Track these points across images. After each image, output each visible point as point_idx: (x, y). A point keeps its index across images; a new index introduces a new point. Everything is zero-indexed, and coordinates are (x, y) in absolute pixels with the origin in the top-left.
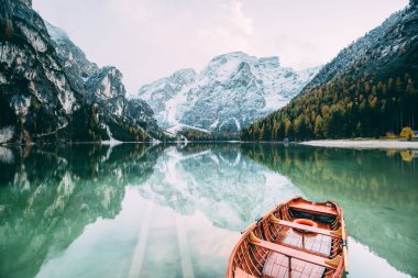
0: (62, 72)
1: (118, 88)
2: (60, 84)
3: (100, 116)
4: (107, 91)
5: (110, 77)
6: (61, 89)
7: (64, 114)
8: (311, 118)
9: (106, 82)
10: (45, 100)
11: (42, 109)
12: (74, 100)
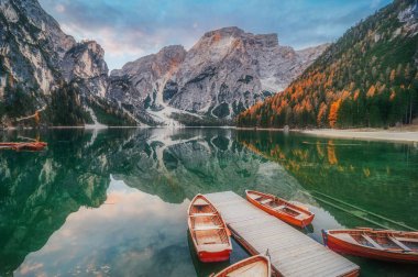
0: (37, 46)
1: (99, 67)
2: (36, 60)
3: (82, 98)
4: (88, 70)
5: (91, 52)
6: (37, 66)
7: (42, 96)
8: (313, 105)
9: (85, 58)
10: (21, 79)
11: (19, 89)
12: (51, 78)
